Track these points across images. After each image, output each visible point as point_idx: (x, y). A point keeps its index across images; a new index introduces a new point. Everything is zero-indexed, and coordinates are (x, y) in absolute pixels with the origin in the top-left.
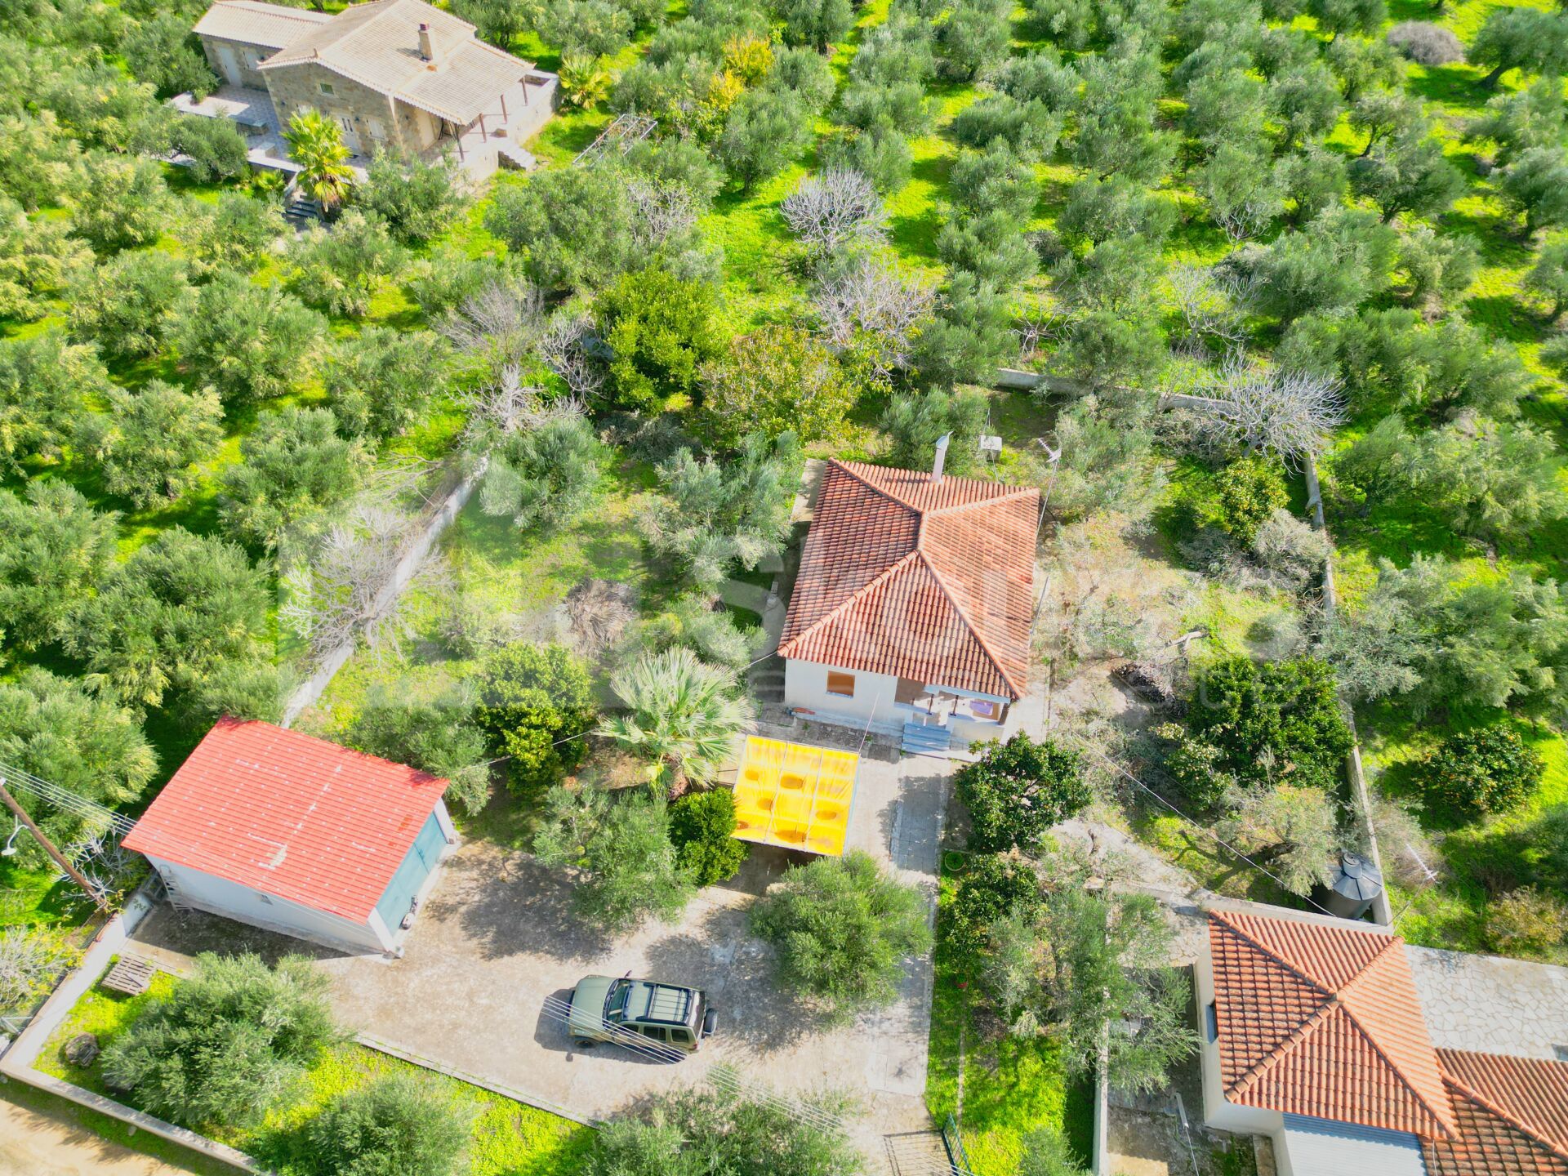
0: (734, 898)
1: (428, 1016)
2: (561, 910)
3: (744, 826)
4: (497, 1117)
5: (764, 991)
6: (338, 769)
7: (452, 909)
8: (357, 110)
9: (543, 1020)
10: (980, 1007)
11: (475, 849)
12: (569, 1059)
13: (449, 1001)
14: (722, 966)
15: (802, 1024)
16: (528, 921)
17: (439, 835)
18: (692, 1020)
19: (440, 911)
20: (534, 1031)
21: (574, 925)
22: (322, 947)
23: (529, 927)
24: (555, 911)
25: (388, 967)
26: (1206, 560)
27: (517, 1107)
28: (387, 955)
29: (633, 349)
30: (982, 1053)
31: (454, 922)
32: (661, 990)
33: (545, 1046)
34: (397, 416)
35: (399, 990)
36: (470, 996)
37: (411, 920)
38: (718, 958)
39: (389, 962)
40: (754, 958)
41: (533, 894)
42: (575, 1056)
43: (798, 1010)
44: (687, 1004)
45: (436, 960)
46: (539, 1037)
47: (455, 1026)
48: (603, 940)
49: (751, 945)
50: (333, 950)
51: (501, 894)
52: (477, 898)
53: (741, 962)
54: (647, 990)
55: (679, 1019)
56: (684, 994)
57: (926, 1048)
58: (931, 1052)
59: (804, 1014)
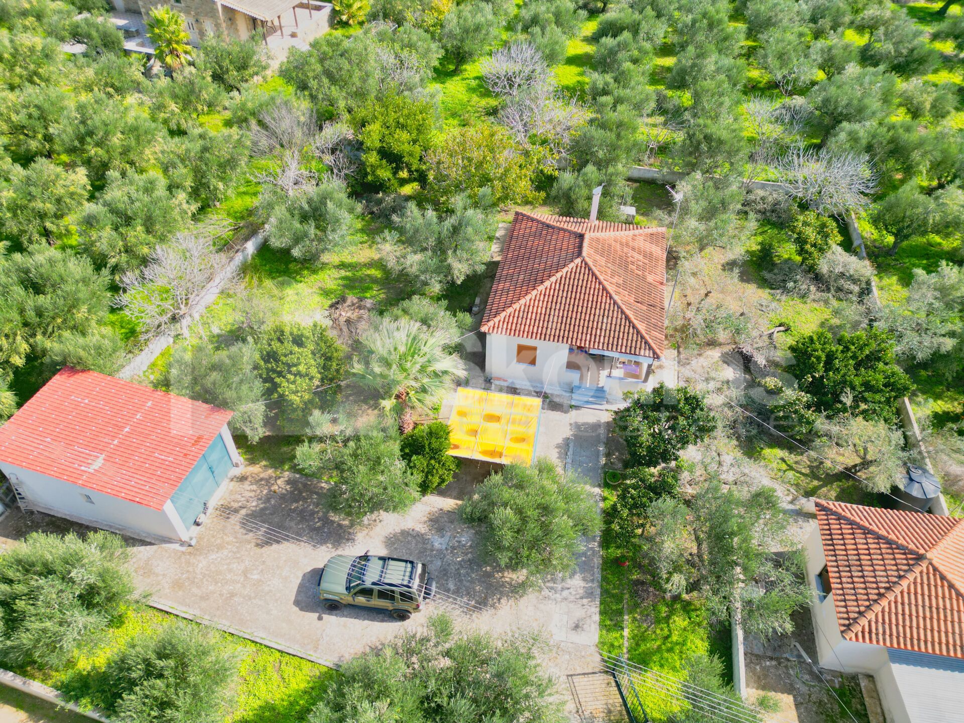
0: (449, 503)
1: (211, 588)
2: (318, 512)
3: (456, 447)
4: (261, 663)
5: (472, 569)
6: (149, 404)
7: (236, 511)
8: (197, 14)
9: (302, 588)
10: (638, 580)
11: (255, 469)
12: (320, 618)
13: (229, 577)
14: (440, 551)
15: (501, 593)
16: (292, 519)
17: (227, 458)
18: (416, 583)
19: (227, 511)
20: (293, 598)
21: (326, 521)
22: (133, 539)
23: (293, 524)
24: (313, 513)
25: (183, 552)
26: (784, 281)
27: (278, 654)
28: (182, 543)
29: (378, 144)
30: (641, 613)
31: (235, 519)
32: (391, 562)
33: (301, 609)
34: (212, 187)
35: (191, 569)
36: (245, 573)
37: (202, 518)
38: (437, 545)
39: (183, 549)
40: (464, 546)
41: (297, 502)
42: (325, 616)
43: (498, 582)
44: (411, 572)
45: (220, 547)
46: (297, 603)
47: (232, 595)
48: (349, 533)
49: (461, 536)
50: (141, 541)
51: (273, 502)
52: (254, 504)
53: (453, 548)
54: (381, 562)
55: (405, 583)
56: (409, 565)
57: (598, 609)
58: (601, 613)
59: (503, 586)
